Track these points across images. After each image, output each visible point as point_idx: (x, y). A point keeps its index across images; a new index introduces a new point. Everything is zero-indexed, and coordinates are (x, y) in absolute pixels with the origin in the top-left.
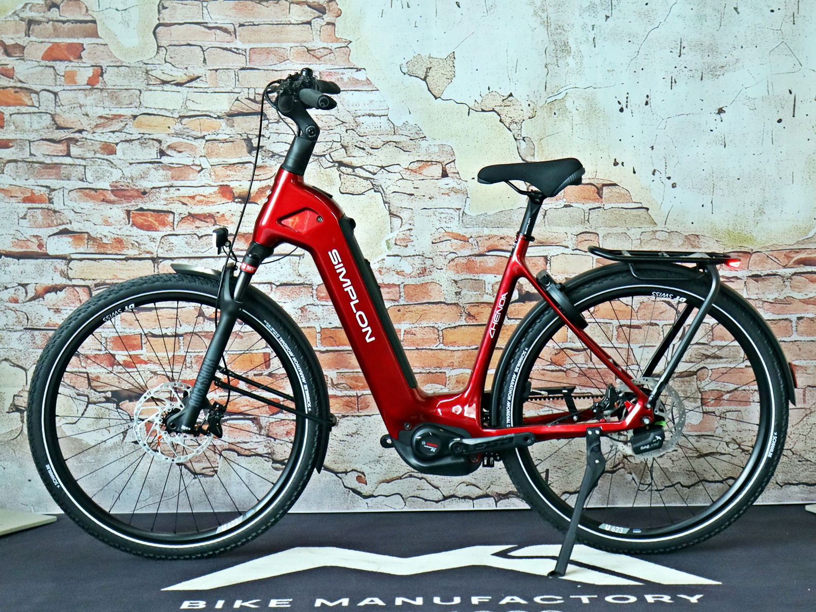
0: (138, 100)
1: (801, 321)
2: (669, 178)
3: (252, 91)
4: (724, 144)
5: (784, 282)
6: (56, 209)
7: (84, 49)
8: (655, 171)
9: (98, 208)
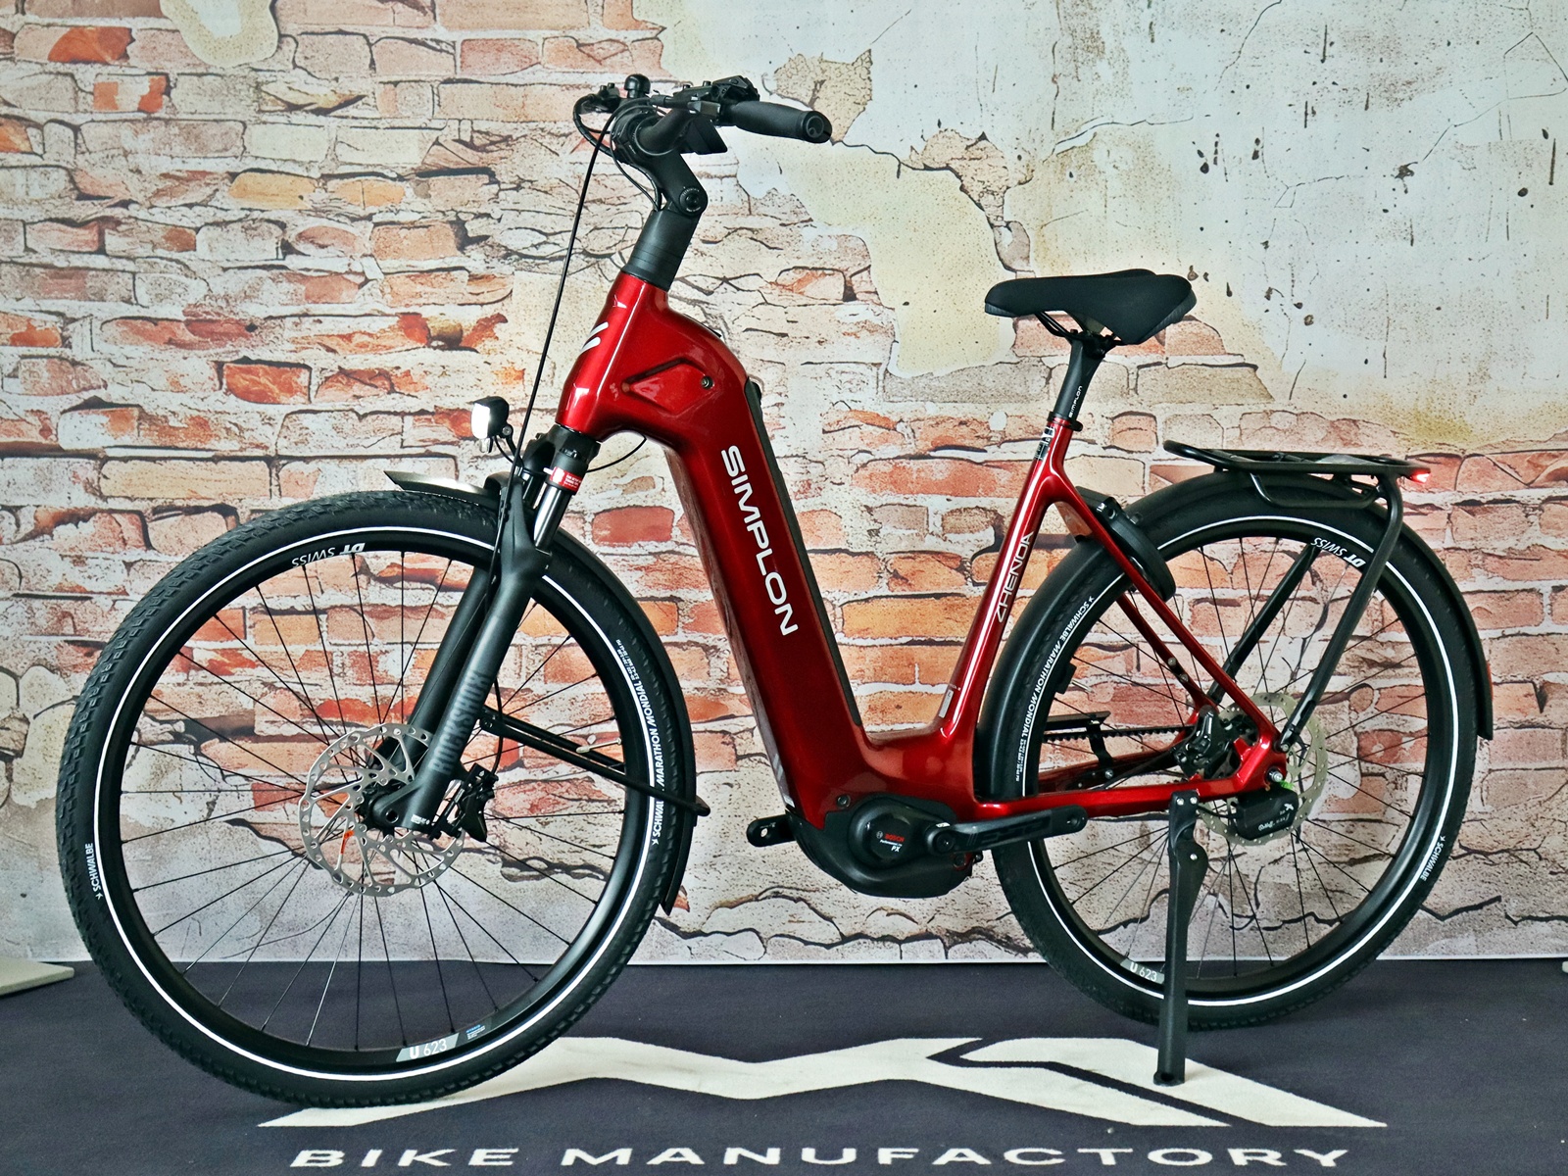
0: (239, 143)
1: (1560, 594)
2: (1299, 306)
3: (466, 125)
4: (1409, 237)
5: (1527, 516)
6: (78, 359)
7: (133, 40)
8: (1270, 290)
9: (160, 357)
